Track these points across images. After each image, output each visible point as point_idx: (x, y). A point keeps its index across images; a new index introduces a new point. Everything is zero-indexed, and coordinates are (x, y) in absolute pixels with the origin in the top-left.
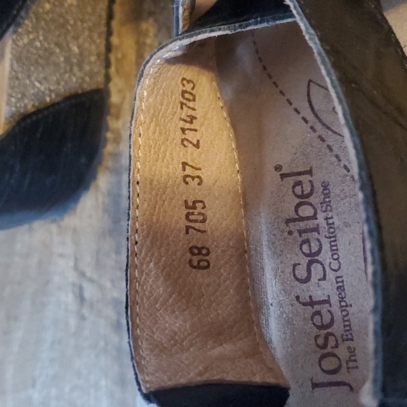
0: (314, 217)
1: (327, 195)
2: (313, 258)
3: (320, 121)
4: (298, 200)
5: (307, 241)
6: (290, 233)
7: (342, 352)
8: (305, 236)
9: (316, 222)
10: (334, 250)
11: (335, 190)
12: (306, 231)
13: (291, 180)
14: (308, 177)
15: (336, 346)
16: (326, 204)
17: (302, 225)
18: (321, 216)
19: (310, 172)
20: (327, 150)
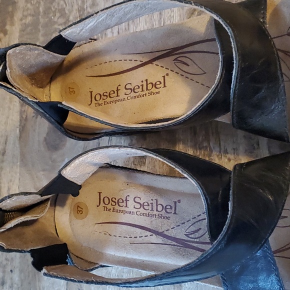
0: (157, 210)
1: (164, 218)
2: (142, 205)
3: (197, 222)
4: (164, 206)
5: (148, 205)
6: (152, 200)
7: (109, 207)
8: (150, 205)
9: (155, 210)
10: (143, 214)
11: (166, 221)
12: (152, 206)
13: (173, 205)
14: (173, 212)
15: (112, 205)
16: (161, 217)
17: (155, 205)
18: (157, 213)
19: (175, 213)
20: (183, 222)
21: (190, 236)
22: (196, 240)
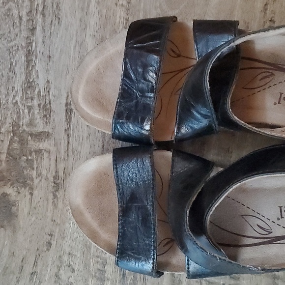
3: (262, 86)
19: (281, 94)
20: (275, 86)
21: (270, 74)
22: (265, 70)
